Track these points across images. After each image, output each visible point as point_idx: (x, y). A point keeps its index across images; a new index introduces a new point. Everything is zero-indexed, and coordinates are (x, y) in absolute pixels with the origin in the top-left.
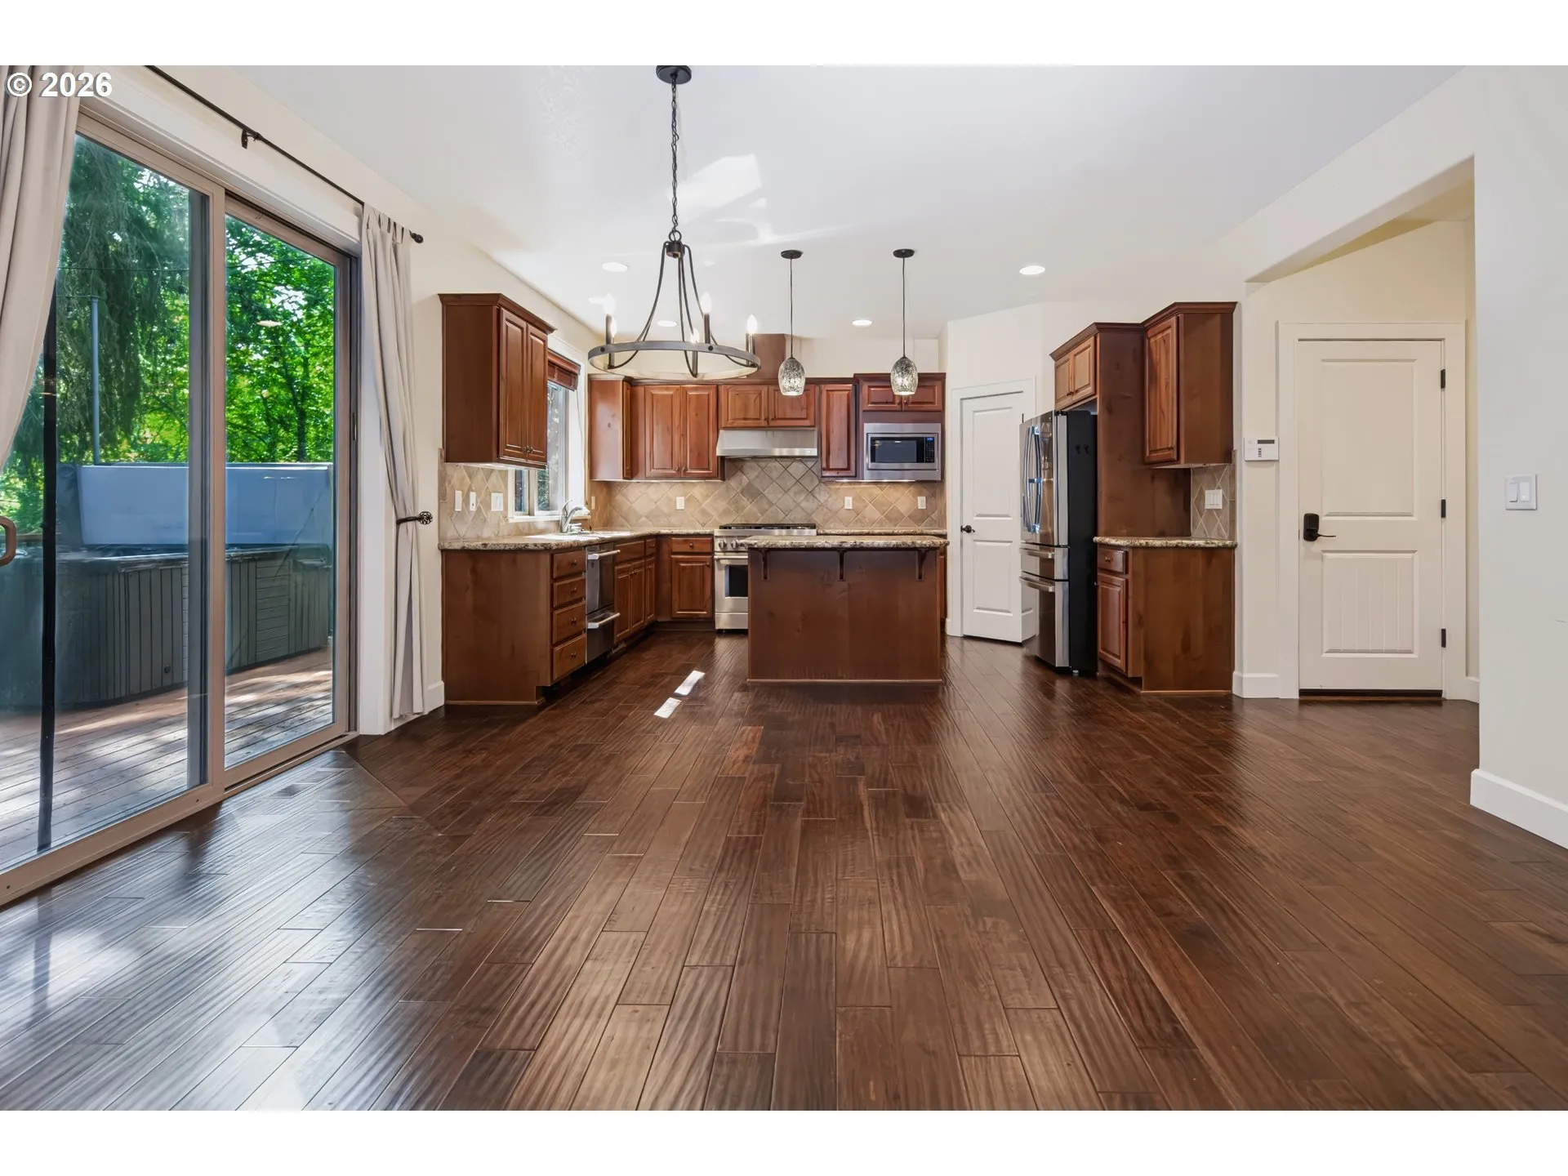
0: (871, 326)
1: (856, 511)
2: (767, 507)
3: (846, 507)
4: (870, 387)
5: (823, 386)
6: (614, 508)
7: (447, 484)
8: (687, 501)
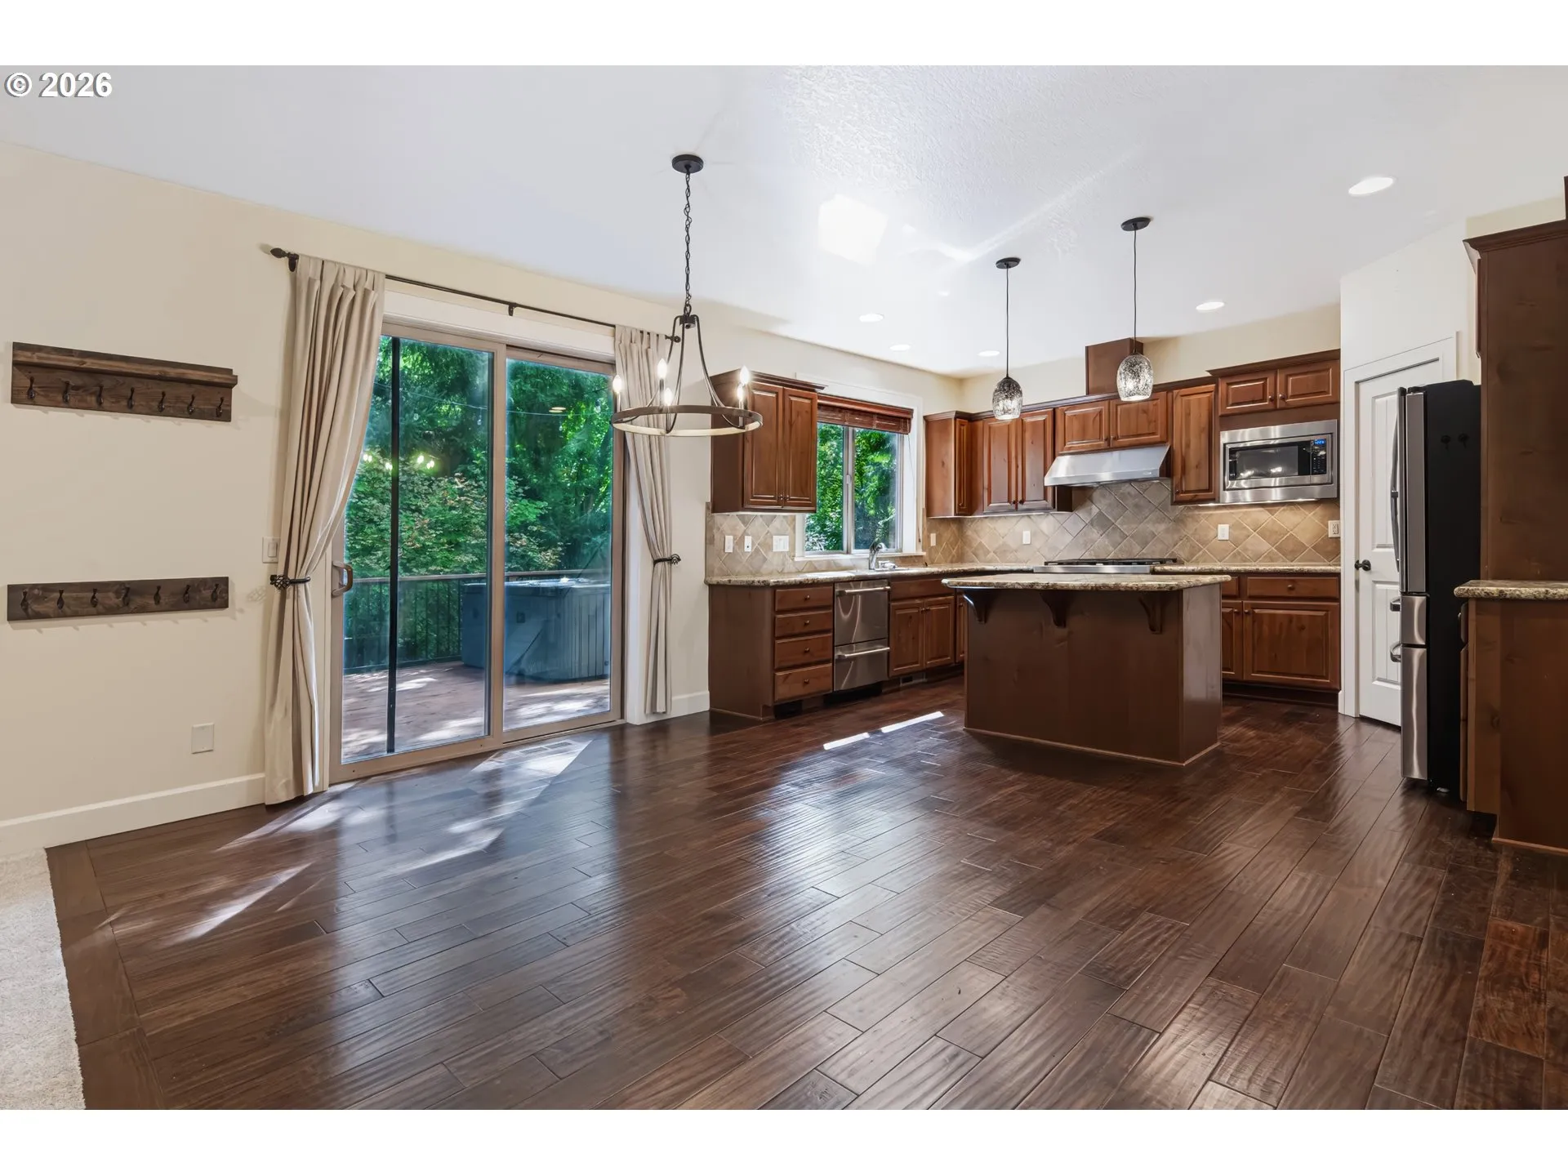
0: (1223, 308)
1: (1235, 541)
2: (1119, 540)
3: (1220, 537)
4: (1229, 384)
5: (1175, 392)
6: (965, 543)
7: (715, 531)
8: (1033, 535)
